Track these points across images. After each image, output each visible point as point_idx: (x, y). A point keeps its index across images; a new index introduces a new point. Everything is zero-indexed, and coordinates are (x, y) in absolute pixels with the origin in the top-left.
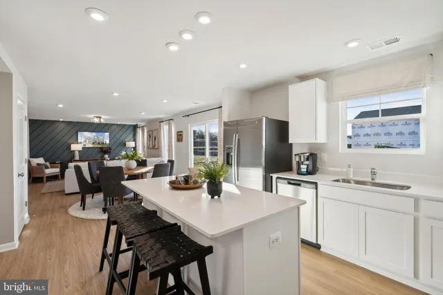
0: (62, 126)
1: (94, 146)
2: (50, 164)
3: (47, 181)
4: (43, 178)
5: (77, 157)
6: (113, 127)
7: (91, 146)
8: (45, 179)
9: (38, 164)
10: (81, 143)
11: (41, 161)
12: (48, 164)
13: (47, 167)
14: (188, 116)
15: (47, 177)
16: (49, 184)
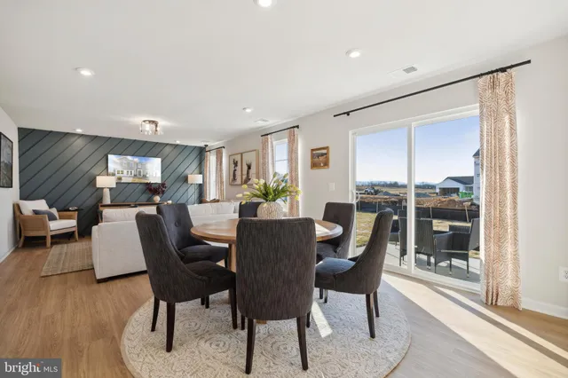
0: (79, 142)
1: (137, 181)
2: (58, 211)
3: (52, 244)
4: (44, 238)
5: (107, 200)
6: (167, 149)
7: (130, 180)
8: (49, 241)
9: (36, 212)
10: (113, 175)
11: (41, 205)
12: (54, 211)
13: (52, 218)
14: (348, 113)
15: (52, 237)
16: (56, 249)
